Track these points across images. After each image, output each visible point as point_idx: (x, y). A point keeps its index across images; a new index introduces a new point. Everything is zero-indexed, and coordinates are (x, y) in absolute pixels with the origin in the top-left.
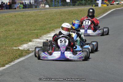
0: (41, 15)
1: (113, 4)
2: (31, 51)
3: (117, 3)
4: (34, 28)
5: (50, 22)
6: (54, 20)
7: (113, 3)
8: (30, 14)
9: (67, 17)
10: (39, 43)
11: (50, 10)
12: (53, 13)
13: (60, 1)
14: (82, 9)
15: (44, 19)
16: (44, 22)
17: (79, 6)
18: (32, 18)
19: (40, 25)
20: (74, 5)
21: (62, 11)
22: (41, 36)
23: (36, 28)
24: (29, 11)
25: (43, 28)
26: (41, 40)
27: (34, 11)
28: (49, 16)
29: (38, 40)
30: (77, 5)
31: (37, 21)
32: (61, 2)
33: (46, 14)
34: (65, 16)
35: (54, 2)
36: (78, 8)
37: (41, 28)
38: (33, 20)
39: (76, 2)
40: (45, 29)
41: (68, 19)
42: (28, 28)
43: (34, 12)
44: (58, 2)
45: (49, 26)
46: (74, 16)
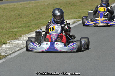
0: (28, 8)
2: (3, 56)
4: (16, 26)
5: (38, 17)
6: (43, 14)
8: (15, 6)
10: (16, 45)
12: (45, 4)
15: (31, 13)
16: (30, 17)
18: (16, 12)
19: (24, 21)
21: (58, 2)
22: (20, 36)
23: (18, 25)
24: (15, 3)
25: (27, 26)
26: (20, 41)
28: (39, 9)
29: (16, 42)
31: (21, 16)
33: (35, 6)
37: (24, 25)
38: (16, 15)
42: (8, 26)
43: (21, 4)
46: (71, 9)
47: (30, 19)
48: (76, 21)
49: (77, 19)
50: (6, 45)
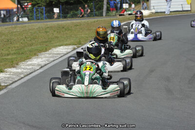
0: (17, 33)
1: (124, 15)
2: (4, 86)
3: (130, 12)
4: (7, 52)
5: (30, 42)
6: (36, 40)
7: (124, 13)
9: (56, 34)
10: (15, 74)
11: (30, 24)
12: (34, 29)
13: (44, 12)
14: (78, 23)
15: (21, 38)
16: (22, 43)
17: (72, 19)
18: (3, 37)
19: (15, 47)
20: (65, 17)
21: (48, 26)
22: (17, 64)
23: (9, 51)
26: (18, 69)
27: (6, 27)
28: (29, 34)
29: (14, 70)
30: (70, 17)
31: (11, 41)
32: (46, 13)
33: (24, 31)
34: (53, 34)
35: (36, 12)
36: (72, 21)
37: (17, 51)
38: (5, 40)
39: (68, 13)
40: (22, 53)
41: (57, 37)
43: (6, 29)
44: (41, 12)
45: (30, 48)
46: (67, 34)
47: (21, 45)
48: (75, 47)
49: (76, 45)
50: (3, 73)
